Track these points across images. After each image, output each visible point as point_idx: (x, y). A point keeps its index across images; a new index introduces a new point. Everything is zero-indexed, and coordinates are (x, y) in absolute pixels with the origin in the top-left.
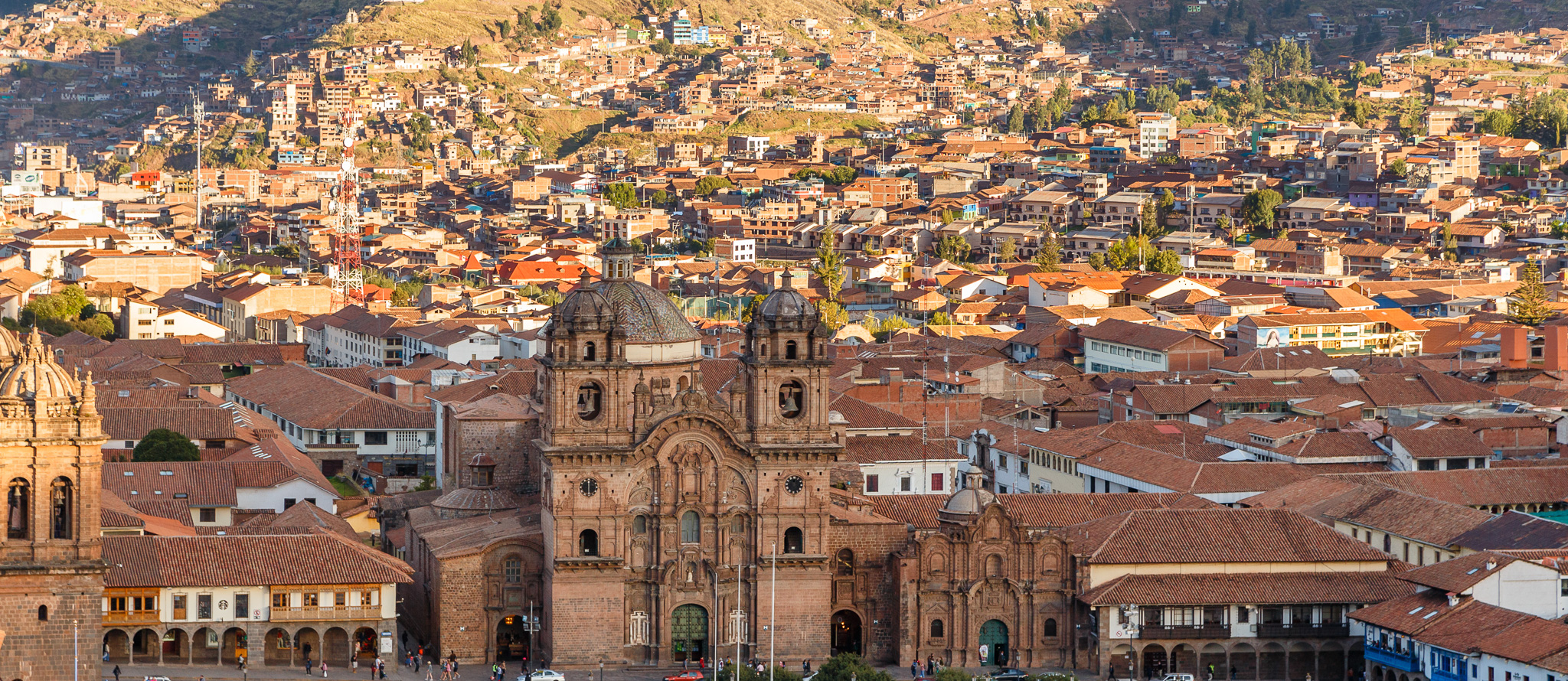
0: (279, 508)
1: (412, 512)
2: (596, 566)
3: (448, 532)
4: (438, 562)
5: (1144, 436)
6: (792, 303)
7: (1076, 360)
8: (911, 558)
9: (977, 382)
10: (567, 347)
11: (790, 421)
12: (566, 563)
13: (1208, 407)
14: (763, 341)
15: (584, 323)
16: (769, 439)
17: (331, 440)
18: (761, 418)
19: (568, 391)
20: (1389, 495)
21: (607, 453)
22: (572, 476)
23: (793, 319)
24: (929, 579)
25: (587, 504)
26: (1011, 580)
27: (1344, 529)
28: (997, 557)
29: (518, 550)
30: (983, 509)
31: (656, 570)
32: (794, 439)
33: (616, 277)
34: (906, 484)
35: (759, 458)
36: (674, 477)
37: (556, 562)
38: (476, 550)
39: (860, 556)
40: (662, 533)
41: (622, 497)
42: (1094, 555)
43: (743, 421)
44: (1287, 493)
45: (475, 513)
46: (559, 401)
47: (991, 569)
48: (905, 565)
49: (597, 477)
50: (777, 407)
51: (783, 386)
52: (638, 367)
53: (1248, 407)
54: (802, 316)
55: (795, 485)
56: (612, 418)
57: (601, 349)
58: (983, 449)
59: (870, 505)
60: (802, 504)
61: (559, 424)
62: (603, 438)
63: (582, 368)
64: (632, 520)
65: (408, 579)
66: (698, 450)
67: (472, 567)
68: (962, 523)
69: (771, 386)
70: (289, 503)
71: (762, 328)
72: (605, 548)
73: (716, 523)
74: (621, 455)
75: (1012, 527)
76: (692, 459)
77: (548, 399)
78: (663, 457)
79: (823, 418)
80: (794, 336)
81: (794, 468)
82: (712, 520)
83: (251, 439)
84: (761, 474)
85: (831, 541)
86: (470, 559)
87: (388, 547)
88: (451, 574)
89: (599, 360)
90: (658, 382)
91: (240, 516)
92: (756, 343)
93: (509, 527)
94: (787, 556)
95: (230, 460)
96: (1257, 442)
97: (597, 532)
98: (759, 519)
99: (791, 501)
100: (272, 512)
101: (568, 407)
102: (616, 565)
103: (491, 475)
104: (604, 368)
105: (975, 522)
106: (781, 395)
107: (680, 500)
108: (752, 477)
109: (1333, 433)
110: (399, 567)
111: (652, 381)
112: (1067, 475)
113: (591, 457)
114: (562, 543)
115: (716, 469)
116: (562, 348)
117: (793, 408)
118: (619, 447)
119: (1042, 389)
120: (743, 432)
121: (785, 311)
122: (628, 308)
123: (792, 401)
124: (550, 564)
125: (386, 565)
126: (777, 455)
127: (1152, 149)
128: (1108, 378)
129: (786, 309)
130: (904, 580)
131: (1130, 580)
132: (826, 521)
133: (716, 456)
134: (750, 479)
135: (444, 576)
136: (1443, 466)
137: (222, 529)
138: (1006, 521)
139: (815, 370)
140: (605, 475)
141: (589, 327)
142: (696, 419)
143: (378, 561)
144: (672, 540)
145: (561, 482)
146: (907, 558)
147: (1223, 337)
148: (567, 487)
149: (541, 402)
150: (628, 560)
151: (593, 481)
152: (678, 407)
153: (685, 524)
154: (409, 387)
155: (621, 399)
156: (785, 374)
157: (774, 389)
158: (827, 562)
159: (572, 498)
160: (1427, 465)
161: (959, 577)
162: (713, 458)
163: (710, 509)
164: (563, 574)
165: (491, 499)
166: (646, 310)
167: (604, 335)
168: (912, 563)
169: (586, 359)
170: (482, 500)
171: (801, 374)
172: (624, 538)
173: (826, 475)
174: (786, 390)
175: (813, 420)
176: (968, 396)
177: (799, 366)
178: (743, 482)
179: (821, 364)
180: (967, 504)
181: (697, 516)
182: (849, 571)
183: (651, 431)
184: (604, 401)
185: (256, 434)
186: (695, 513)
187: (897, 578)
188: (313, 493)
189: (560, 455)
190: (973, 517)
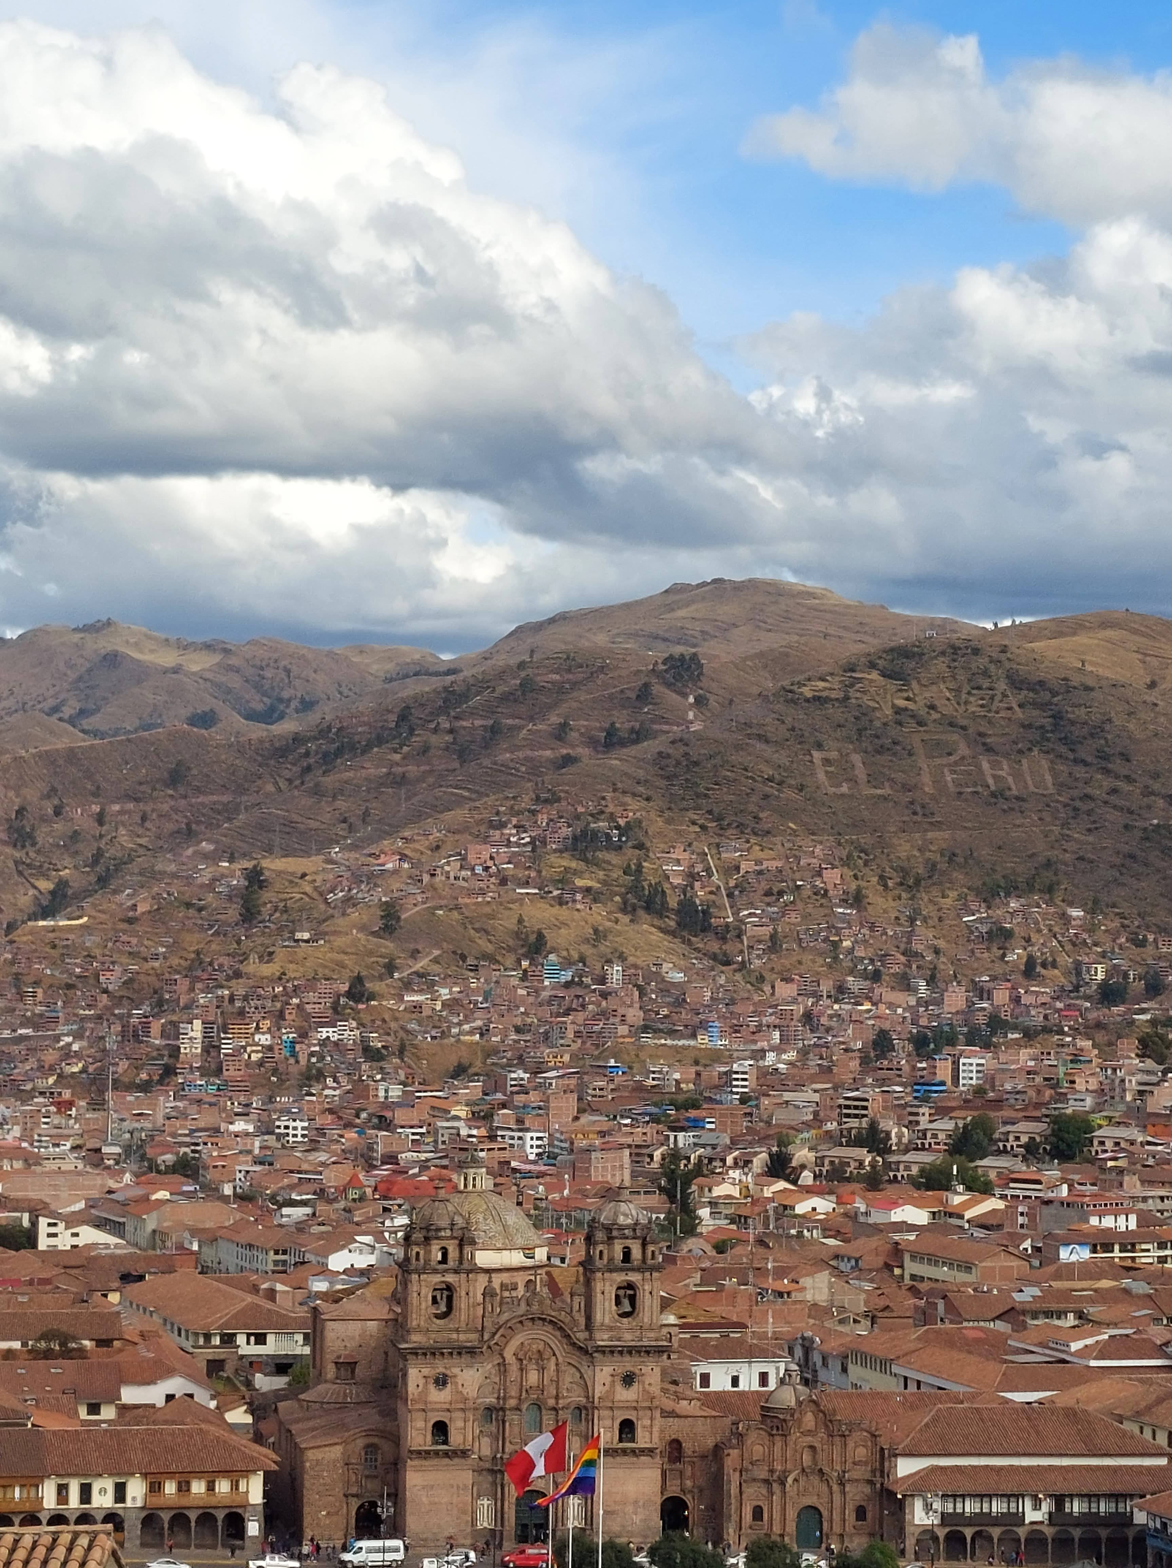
0: (160, 1402)
1: (281, 1405)
2: (446, 1454)
3: (312, 1423)
4: (303, 1451)
5: (954, 1340)
6: (628, 1212)
7: (897, 1271)
8: (734, 1448)
9: (803, 1289)
10: (422, 1253)
11: (625, 1320)
12: (419, 1452)
13: (1012, 1313)
14: (600, 1247)
15: (439, 1230)
16: (606, 1337)
17: (215, 1341)
18: (598, 1317)
19: (423, 1293)
21: (459, 1351)
22: (426, 1371)
23: (627, 1227)
24: (750, 1467)
25: (439, 1397)
26: (826, 1469)
27: (1131, 1426)
28: (812, 1448)
29: (376, 1440)
30: (799, 1403)
31: (501, 1458)
32: (629, 1338)
33: (470, 1187)
34: (735, 1381)
35: (595, 1355)
36: (519, 1373)
37: (411, 1452)
38: (337, 1440)
39: (688, 1446)
40: (507, 1424)
41: (471, 1390)
42: (900, 1447)
43: (582, 1321)
44: (1080, 1392)
45: (338, 1406)
46: (415, 1302)
47: (807, 1458)
48: (728, 1455)
49: (448, 1372)
50: (614, 1308)
51: (619, 1288)
52: (488, 1271)
53: (1048, 1314)
54: (636, 1224)
55: (628, 1380)
56: (463, 1318)
57: (453, 1253)
58: (807, 1351)
59: (699, 1400)
60: (635, 1397)
61: (415, 1323)
62: (455, 1336)
63: (435, 1271)
64: (480, 1412)
65: (274, 1467)
66: (541, 1347)
67: (333, 1456)
68: (781, 1416)
69: (607, 1288)
70: (170, 1398)
71: (600, 1235)
72: (456, 1439)
73: (557, 1415)
74: (470, 1353)
75: (827, 1420)
76: (536, 1356)
77: (405, 1299)
78: (508, 1355)
79: (654, 1318)
80: (628, 1243)
81: (628, 1364)
82: (554, 1412)
83: (136, 1339)
84: (598, 1369)
85: (662, 1431)
86: (332, 1449)
87: (259, 1438)
88: (314, 1463)
89: (451, 1263)
90: (507, 1286)
91: (124, 1409)
92: (594, 1249)
93: (368, 1419)
94: (621, 1445)
95: (118, 1358)
96: (1054, 1346)
97: (448, 1422)
98: (596, 1412)
99: (625, 1395)
100: (153, 1406)
101: (423, 1306)
102: (464, 1454)
103: (353, 1372)
104: (456, 1272)
105: (792, 1415)
106: (617, 1297)
107: (524, 1393)
108: (590, 1373)
109: (1123, 1338)
110: (265, 1456)
111: (502, 1285)
112: (883, 1376)
113: (442, 1354)
114: (416, 1432)
115: (557, 1365)
116: (418, 1253)
117: (628, 1309)
118: (469, 1344)
119: (863, 1296)
120: (581, 1331)
121: (621, 1220)
122: (480, 1217)
123: (626, 1302)
124: (404, 1453)
125: (255, 1454)
126: (612, 1352)
127: (971, 1082)
128: (923, 1287)
129: (622, 1218)
130: (728, 1469)
131: (932, 1470)
132: (657, 1414)
133: (557, 1352)
134: (588, 1373)
135: (308, 1464)
137: (104, 1421)
138: (821, 1415)
139: (647, 1274)
140: (456, 1371)
141: (443, 1234)
142: (540, 1319)
143: (247, 1451)
144: (516, 1430)
145: (415, 1377)
146: (731, 1448)
147: (1030, 1251)
148: (421, 1382)
149: (399, 1303)
150: (476, 1449)
151: (445, 1375)
152: (523, 1307)
153: (528, 1416)
154: (288, 1292)
155: (471, 1300)
156: (620, 1278)
158: (658, 1451)
159: (425, 1391)
161: (778, 1467)
162: (554, 1354)
163: (551, 1402)
164: (416, 1462)
165: (352, 1393)
166: (497, 1218)
167: (457, 1242)
168: (735, 1453)
169: (440, 1262)
170: (345, 1393)
171: (634, 1277)
172: (473, 1429)
173: (657, 1370)
174: (621, 1292)
175: (646, 1320)
176: (795, 1302)
177: (633, 1270)
178: (582, 1377)
179: (653, 1269)
180: (788, 1397)
181: (540, 1408)
182: (678, 1459)
183: (498, 1330)
184: (455, 1302)
185: (142, 1335)
186: (538, 1406)
187: (721, 1468)
188: (191, 1388)
189: (414, 1352)
190: (791, 1411)
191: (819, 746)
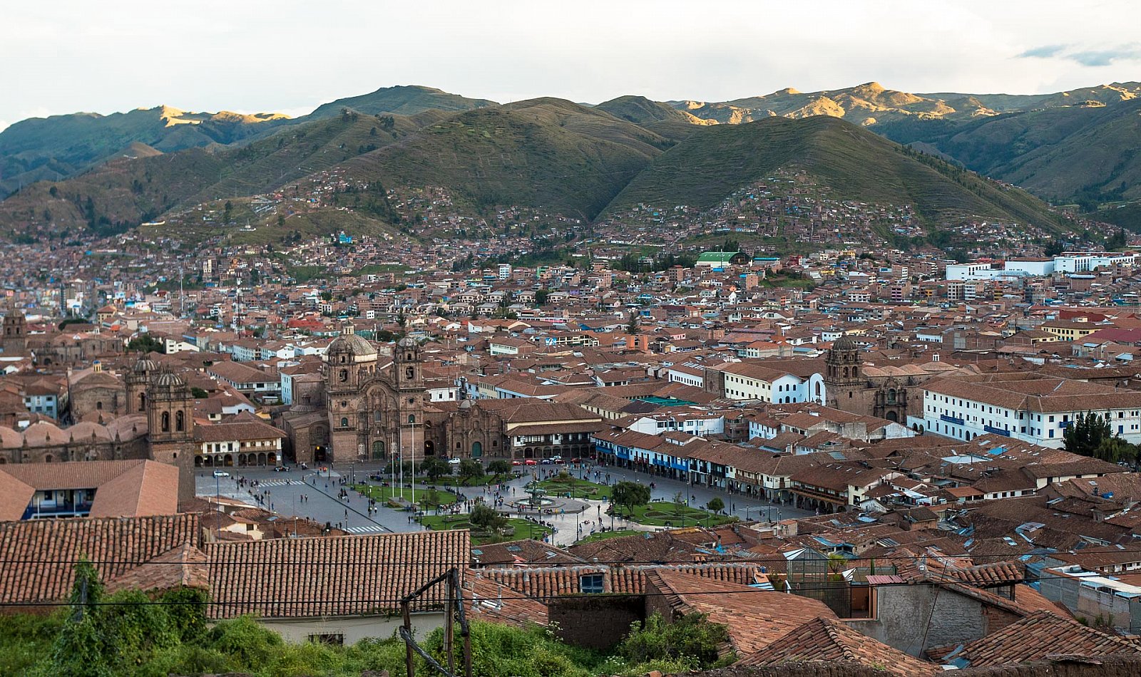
0: (237, 413)
2: (347, 429)
3: (296, 420)
4: (294, 430)
5: (517, 378)
6: (409, 341)
11: (410, 380)
12: (337, 429)
13: (535, 366)
14: (400, 355)
15: (341, 350)
16: (403, 386)
17: (245, 387)
18: (400, 379)
19: (336, 373)
20: (598, 395)
21: (350, 393)
22: (338, 401)
23: (409, 347)
24: (455, 429)
25: (343, 409)
26: (482, 429)
27: (584, 407)
28: (477, 422)
29: (320, 425)
30: (472, 406)
31: (367, 430)
32: (411, 386)
33: (348, 333)
34: (441, 396)
35: (399, 393)
36: (372, 400)
37: (334, 429)
38: (306, 426)
39: (433, 422)
40: (368, 418)
41: (355, 407)
42: (508, 419)
43: (394, 381)
44: (565, 395)
45: (305, 413)
46: (334, 376)
47: (475, 426)
48: (448, 425)
49: (347, 401)
50: (406, 376)
52: (359, 363)
53: (548, 366)
54: (412, 346)
55: (411, 401)
56: (351, 381)
57: (347, 358)
58: (463, 383)
59: (432, 405)
60: (414, 407)
61: (333, 384)
62: (348, 388)
63: (341, 365)
64: (359, 414)
65: (284, 436)
66: (380, 391)
67: (305, 431)
68: (465, 411)
70: (240, 411)
71: (400, 350)
72: (350, 424)
73: (386, 414)
74: (354, 394)
75: (482, 411)
76: (378, 394)
77: (330, 375)
78: (368, 394)
79: (420, 379)
80: (410, 352)
81: (411, 395)
83: (223, 389)
84: (400, 397)
85: (424, 418)
86: (305, 428)
87: (274, 424)
88: (299, 434)
89: (346, 362)
90: (365, 368)
91: (224, 416)
92: (398, 355)
93: (315, 418)
94: (409, 424)
95: (217, 397)
96: (552, 378)
97: (347, 418)
98: (400, 412)
99: (410, 406)
100: (234, 414)
101: (337, 378)
102: (354, 429)
103: (309, 400)
104: (348, 365)
106: (406, 372)
107: (374, 407)
109: (578, 375)
110: (279, 432)
111: (361, 367)
112: (492, 391)
113: (344, 394)
114: (334, 422)
115: (386, 397)
116: (334, 359)
117: (411, 376)
118: (354, 391)
119: (478, 361)
120: (394, 384)
121: (407, 344)
122: (355, 345)
123: (410, 373)
124: (332, 430)
125: (275, 431)
126: (405, 391)
127: (504, 276)
128: (500, 356)
130: (448, 430)
131: (520, 427)
132: (422, 412)
133: (386, 392)
134: (397, 399)
135: (296, 435)
136: (613, 384)
137: (218, 421)
138: (480, 410)
139: (417, 364)
140: (349, 400)
141: (343, 352)
143: (272, 430)
144: (372, 420)
145: (334, 403)
146: (448, 423)
147: (533, 341)
148: (337, 404)
150: (358, 427)
151: (345, 402)
153: (376, 415)
155: (354, 374)
156: (407, 365)
157: (404, 370)
158: (423, 425)
159: (339, 408)
160: (607, 384)
161: (465, 428)
163: (384, 410)
164: (336, 433)
165: (309, 408)
166: (359, 344)
167: (348, 354)
168: (450, 424)
169: (342, 362)
170: (307, 409)
171: (412, 365)
172: (356, 420)
173: (421, 397)
174: (408, 370)
175: (417, 380)
176: (456, 365)
177: (412, 362)
178: (395, 401)
179: (419, 361)
180: (466, 404)
182: (430, 428)
183: (364, 385)
184: (348, 376)
185: (225, 388)
186: (379, 411)
187: (445, 429)
188: (247, 407)
189: (334, 394)
190: (469, 409)
191: (440, 151)
